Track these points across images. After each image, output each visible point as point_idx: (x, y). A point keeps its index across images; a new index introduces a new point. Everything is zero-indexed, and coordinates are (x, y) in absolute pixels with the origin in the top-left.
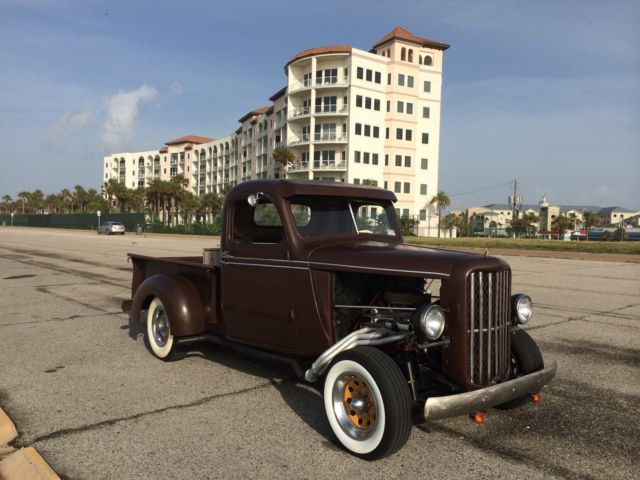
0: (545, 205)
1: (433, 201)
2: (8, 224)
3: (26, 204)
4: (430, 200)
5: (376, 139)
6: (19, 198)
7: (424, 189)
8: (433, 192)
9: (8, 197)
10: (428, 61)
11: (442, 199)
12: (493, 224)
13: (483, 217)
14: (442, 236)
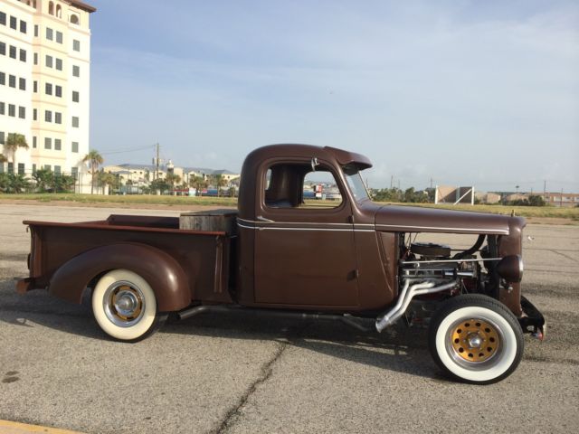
0: (171, 166)
1: (86, 159)
4: (83, 158)
5: (22, 91)
7: (75, 147)
8: (84, 150)
10: (74, 19)
11: (94, 157)
12: (130, 182)
13: (118, 175)
14: (95, 192)
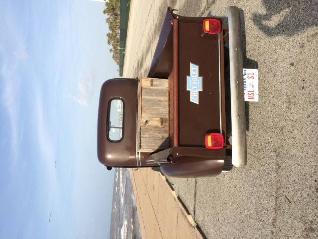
2: (124, 51)
3: (114, 42)
6: (111, 45)
9: (111, 50)
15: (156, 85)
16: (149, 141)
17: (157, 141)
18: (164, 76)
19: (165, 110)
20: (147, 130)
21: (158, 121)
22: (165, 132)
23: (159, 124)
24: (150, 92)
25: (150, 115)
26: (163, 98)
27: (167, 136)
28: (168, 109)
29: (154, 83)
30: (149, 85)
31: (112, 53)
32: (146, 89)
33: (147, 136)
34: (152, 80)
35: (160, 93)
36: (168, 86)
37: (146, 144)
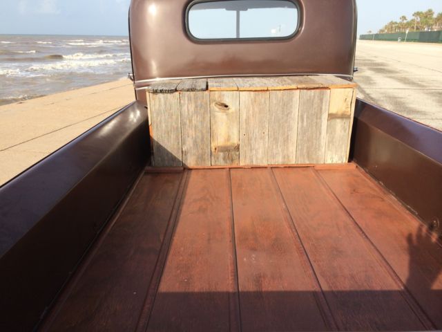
2: (403, 40)
3: (418, 23)
6: (413, 17)
9: (404, 18)
15: (331, 129)
16: (171, 115)
17: (173, 136)
18: (358, 151)
19: (260, 156)
20: (203, 109)
21: (228, 139)
22: (201, 158)
23: (220, 141)
24: (312, 114)
25: (244, 116)
26: (292, 149)
27: (191, 162)
28: (265, 163)
29: (339, 124)
30: (333, 110)
31: (398, 21)
32: (321, 100)
33: (185, 108)
34: (349, 117)
35: (309, 139)
36: (329, 161)
37: (163, 107)
